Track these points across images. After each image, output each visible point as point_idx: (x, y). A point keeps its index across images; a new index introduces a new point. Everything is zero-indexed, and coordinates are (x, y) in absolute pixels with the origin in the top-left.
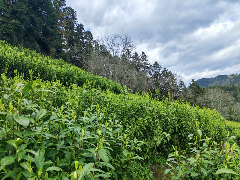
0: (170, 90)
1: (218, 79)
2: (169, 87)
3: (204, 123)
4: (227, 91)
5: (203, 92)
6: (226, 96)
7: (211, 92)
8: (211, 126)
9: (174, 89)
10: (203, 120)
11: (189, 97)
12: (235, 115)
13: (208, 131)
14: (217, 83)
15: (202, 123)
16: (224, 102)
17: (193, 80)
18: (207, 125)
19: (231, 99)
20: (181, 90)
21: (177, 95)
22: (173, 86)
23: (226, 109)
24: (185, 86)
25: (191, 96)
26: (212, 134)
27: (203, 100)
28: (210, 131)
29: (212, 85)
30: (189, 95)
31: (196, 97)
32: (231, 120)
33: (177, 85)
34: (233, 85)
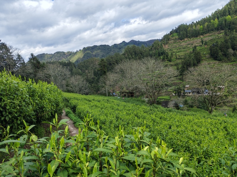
0: (5, 65)
1: (57, 55)
2: (4, 60)
3: (38, 99)
4: (64, 67)
5: (43, 67)
6: (64, 70)
7: (50, 67)
8: (47, 101)
9: (10, 63)
10: (38, 95)
11: (29, 72)
12: (71, 87)
13: (44, 107)
14: (56, 58)
15: (37, 99)
16: (62, 76)
17: (32, 55)
18: (42, 100)
19: (68, 73)
20: (19, 64)
21: (15, 70)
22: (8, 60)
23: (64, 82)
24: (23, 60)
25: (31, 71)
26: (48, 110)
27: (43, 75)
28: (46, 107)
29: (51, 60)
30: (29, 70)
31: (36, 72)
32: (69, 91)
33: (14, 59)
34: (69, 61)
